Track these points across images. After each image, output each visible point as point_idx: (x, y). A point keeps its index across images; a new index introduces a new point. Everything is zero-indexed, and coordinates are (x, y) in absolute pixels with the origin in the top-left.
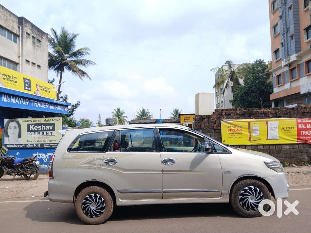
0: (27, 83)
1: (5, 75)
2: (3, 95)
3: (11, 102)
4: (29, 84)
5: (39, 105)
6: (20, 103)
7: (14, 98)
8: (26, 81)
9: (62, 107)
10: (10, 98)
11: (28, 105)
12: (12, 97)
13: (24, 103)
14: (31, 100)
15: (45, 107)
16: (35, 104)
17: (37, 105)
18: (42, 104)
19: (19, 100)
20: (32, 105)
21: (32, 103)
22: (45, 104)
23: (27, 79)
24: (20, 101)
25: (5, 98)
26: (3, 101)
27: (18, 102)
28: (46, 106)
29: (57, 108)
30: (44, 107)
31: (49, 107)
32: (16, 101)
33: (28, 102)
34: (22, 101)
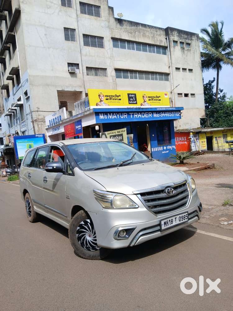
0: (132, 98)
1: (108, 96)
2: (100, 114)
3: (109, 118)
4: (134, 98)
5: (140, 116)
6: (118, 118)
7: (112, 114)
8: (130, 96)
9: (171, 113)
10: (107, 115)
11: (126, 117)
12: (109, 114)
13: (122, 117)
14: (130, 113)
15: (148, 117)
16: (135, 115)
17: (137, 116)
18: (143, 114)
19: (116, 115)
20: (131, 117)
21: (131, 116)
22: (147, 114)
23: (132, 94)
24: (118, 116)
25: (102, 116)
26: (100, 118)
27: (116, 117)
28: (149, 115)
29: (164, 115)
30: (146, 117)
31: (153, 116)
32: (114, 117)
33: (126, 116)
34: (120, 115)
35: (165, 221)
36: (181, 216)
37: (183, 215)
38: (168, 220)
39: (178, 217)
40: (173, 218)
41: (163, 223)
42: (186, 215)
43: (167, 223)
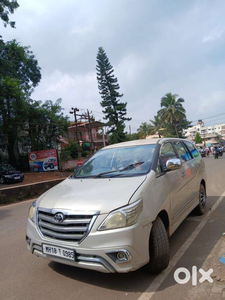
35: (48, 246)
36: (65, 250)
37: (68, 251)
38: (52, 247)
39: (62, 249)
40: (57, 248)
41: (44, 246)
42: (72, 253)
43: (49, 250)
